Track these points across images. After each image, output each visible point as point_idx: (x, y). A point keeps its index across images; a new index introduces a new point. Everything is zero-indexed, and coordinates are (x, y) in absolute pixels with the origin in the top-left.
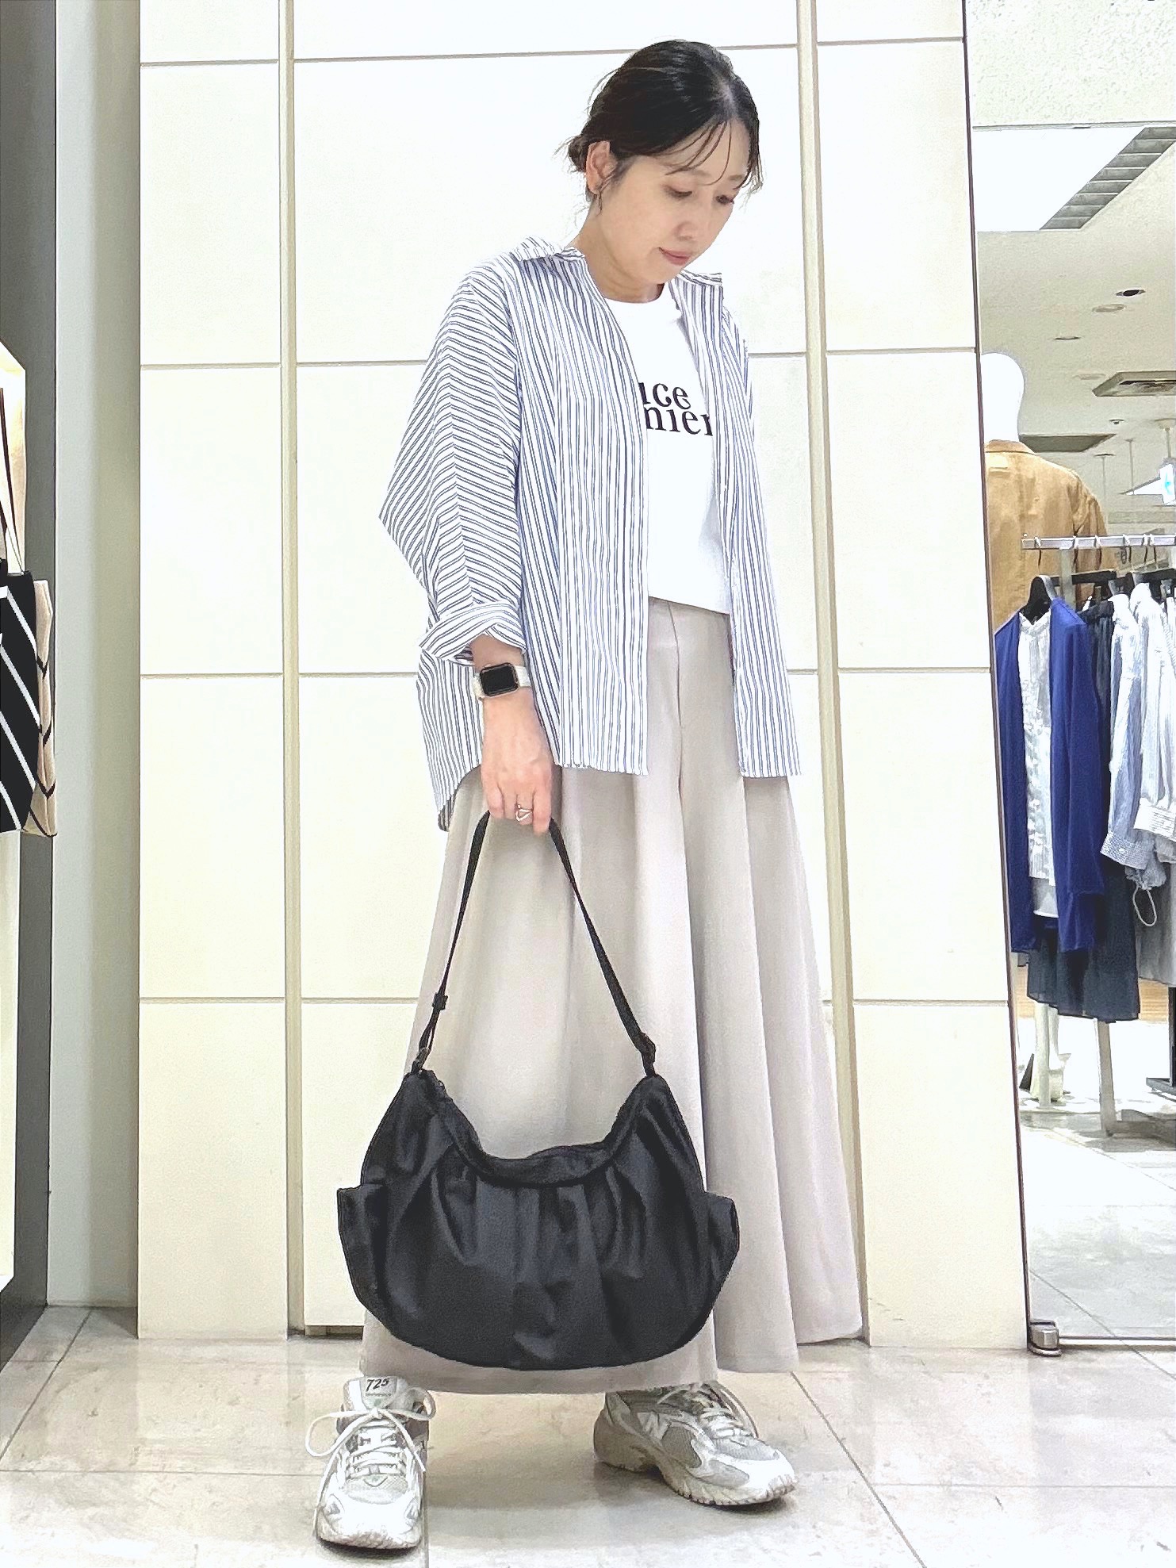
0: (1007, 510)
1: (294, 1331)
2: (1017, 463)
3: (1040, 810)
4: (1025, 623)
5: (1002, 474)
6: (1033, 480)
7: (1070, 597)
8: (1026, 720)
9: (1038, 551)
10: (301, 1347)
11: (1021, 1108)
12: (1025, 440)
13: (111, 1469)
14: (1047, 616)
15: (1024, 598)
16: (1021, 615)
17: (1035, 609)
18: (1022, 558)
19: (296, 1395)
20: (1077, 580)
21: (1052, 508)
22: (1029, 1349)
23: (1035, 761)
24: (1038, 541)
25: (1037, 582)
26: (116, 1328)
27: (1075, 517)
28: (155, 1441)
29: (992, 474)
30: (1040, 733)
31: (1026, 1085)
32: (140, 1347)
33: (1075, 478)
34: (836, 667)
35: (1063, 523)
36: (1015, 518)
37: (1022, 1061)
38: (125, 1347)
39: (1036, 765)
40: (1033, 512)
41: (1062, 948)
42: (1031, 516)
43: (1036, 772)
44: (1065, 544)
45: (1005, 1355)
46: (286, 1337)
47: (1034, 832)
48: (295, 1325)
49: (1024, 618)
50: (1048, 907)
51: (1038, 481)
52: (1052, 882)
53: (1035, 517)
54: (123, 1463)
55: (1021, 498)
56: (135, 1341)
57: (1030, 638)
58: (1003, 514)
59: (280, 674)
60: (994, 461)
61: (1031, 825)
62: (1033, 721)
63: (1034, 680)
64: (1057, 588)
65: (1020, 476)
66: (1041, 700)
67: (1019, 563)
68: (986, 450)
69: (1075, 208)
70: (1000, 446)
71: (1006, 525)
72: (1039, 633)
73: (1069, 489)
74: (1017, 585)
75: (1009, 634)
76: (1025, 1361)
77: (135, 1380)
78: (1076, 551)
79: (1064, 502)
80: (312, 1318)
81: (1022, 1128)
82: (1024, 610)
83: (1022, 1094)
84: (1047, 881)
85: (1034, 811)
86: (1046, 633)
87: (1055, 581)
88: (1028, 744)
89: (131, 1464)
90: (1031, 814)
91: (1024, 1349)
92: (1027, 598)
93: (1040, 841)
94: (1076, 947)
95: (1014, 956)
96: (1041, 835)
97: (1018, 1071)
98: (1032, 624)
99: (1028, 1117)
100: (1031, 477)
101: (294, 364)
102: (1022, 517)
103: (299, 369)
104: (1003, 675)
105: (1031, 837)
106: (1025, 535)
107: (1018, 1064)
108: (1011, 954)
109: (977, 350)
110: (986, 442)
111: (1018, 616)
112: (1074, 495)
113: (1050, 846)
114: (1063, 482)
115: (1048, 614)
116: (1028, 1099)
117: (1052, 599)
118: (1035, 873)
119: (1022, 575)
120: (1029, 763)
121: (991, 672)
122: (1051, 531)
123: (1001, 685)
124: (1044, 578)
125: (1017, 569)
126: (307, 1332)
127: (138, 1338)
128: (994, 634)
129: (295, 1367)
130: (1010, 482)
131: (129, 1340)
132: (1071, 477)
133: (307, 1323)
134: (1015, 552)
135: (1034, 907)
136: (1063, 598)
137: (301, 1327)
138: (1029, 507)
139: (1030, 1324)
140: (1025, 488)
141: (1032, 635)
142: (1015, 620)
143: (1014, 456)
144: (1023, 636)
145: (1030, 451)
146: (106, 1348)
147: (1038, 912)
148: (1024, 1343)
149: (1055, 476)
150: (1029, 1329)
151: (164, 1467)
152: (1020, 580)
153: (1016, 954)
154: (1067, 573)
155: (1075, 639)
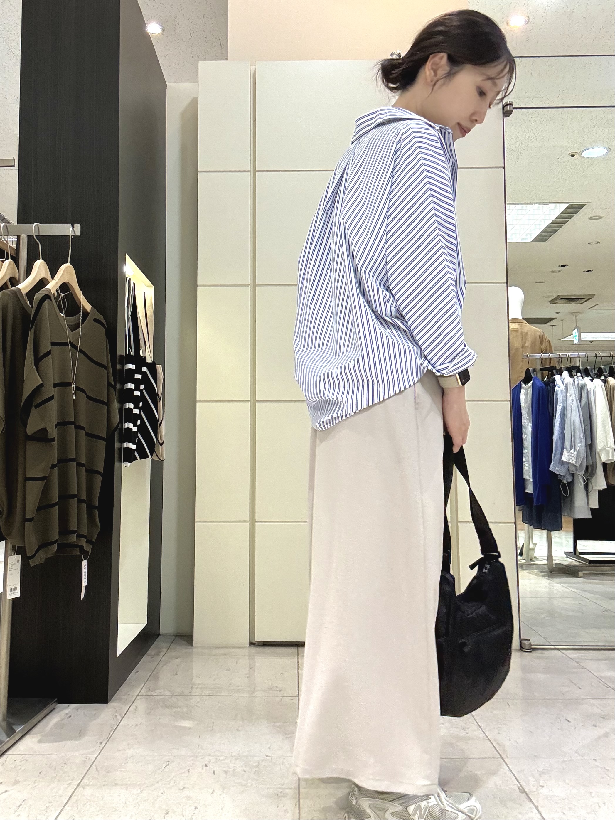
0: (517, 344)
1: (251, 644)
2: (521, 327)
3: (527, 454)
4: (523, 385)
5: (516, 331)
6: (527, 333)
7: (539, 376)
8: (523, 421)
9: (528, 359)
10: (254, 649)
12: (523, 319)
13: (182, 694)
14: (530, 384)
16: (522, 382)
17: (526, 381)
20: (542, 370)
21: (533, 343)
22: (520, 650)
23: (526, 436)
24: (528, 355)
25: (528, 370)
26: (184, 642)
27: (542, 347)
28: (199, 684)
29: (512, 331)
30: (528, 425)
31: (521, 554)
32: (195, 650)
33: (542, 333)
35: (537, 347)
36: (520, 347)
37: (520, 545)
38: (189, 650)
39: (526, 437)
40: (526, 345)
41: (535, 504)
42: (526, 346)
43: (526, 439)
44: (538, 356)
46: (248, 645)
47: (525, 462)
48: (252, 641)
49: (523, 383)
50: (530, 489)
51: (529, 333)
52: (532, 480)
53: (528, 346)
54: (187, 692)
55: (522, 340)
57: (524, 391)
58: (515, 345)
59: (248, 401)
60: (513, 326)
61: (524, 459)
62: (525, 421)
63: (526, 406)
64: (535, 373)
65: (522, 332)
66: (528, 414)
67: (521, 364)
68: (510, 322)
69: (543, 234)
70: (515, 320)
71: (517, 349)
72: (528, 389)
73: (540, 336)
74: (520, 372)
75: (517, 389)
76: (519, 654)
77: (192, 662)
78: (542, 359)
79: (538, 341)
80: (258, 639)
81: (519, 570)
82: (522, 380)
83: (519, 557)
84: (530, 479)
85: (525, 454)
86: (531, 389)
87: (534, 370)
88: (524, 430)
89: (190, 693)
90: (524, 455)
92: (524, 377)
93: (527, 465)
94: (540, 504)
95: (517, 507)
96: (528, 463)
97: (518, 549)
98: (526, 385)
99: (521, 566)
100: (526, 331)
101: (255, 285)
102: (523, 346)
103: (257, 287)
104: (514, 406)
105: (524, 463)
106: (524, 353)
107: (518, 546)
108: (516, 506)
109: (507, 283)
110: (510, 318)
111: (520, 382)
112: (542, 338)
113: (531, 466)
114: (538, 334)
115: (531, 382)
117: (533, 376)
118: (526, 476)
119: (522, 368)
120: (524, 436)
121: (510, 402)
122: (533, 352)
123: (514, 409)
124: (530, 368)
125: (520, 366)
126: (256, 644)
127: (193, 646)
128: (512, 389)
129: (251, 657)
130: (519, 334)
131: (190, 647)
132: (540, 332)
133: (256, 641)
134: (520, 358)
135: (525, 489)
136: (537, 376)
137: (254, 642)
138: (525, 343)
139: (521, 640)
140: (524, 336)
141: (525, 390)
142: (519, 385)
143: (519, 324)
144: (522, 390)
145: (526, 323)
146: (181, 650)
147: (526, 491)
148: (519, 647)
149: (535, 331)
150: (520, 643)
151: (202, 694)
152: (521, 370)
153: (518, 506)
154: (539, 367)
155: (541, 391)
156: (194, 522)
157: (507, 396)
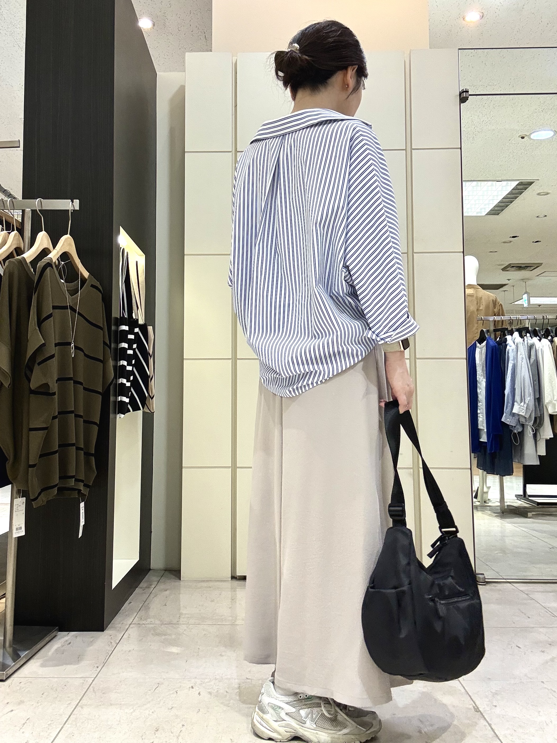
0: (473, 308)
1: (233, 578)
2: (476, 292)
3: (482, 406)
4: (478, 345)
5: (471, 296)
6: (481, 298)
7: (493, 336)
8: (478, 377)
9: (482, 321)
10: (235, 583)
11: (474, 504)
12: (478, 285)
13: (171, 623)
14: (484, 343)
15: (478, 336)
16: (477, 342)
17: (481, 341)
18: (477, 323)
19: (233, 599)
20: (495, 331)
21: (487, 307)
23: (480, 390)
24: (483, 318)
25: (482, 331)
26: (174, 577)
27: (495, 310)
28: (186, 614)
29: (468, 295)
30: (482, 381)
31: (476, 497)
32: (182, 583)
33: (495, 297)
34: (415, 358)
35: (491, 311)
36: (475, 310)
37: (475, 489)
38: (177, 583)
39: (481, 392)
40: (481, 308)
41: (488, 451)
43: (481, 394)
44: (491, 318)
46: (230, 579)
47: (480, 413)
48: (233, 575)
50: (484, 438)
51: (483, 298)
52: (485, 430)
53: (482, 310)
54: (175, 621)
55: (477, 304)
56: (180, 581)
57: (479, 350)
58: (471, 309)
59: (231, 359)
60: (469, 291)
62: (480, 377)
63: (480, 363)
64: (489, 333)
65: (477, 296)
66: (483, 370)
67: (476, 325)
68: (466, 287)
69: (496, 208)
70: (471, 286)
71: (473, 312)
72: (482, 348)
73: (493, 300)
75: (472, 348)
77: (179, 594)
78: (495, 321)
79: (491, 305)
80: (239, 573)
81: (474, 511)
82: (477, 340)
83: (474, 500)
86: (485, 348)
87: (488, 331)
88: (478, 385)
89: (178, 622)
90: (479, 408)
92: (479, 337)
93: (481, 417)
94: (493, 451)
95: (473, 455)
96: (482, 415)
97: (473, 492)
98: (480, 345)
99: (476, 507)
100: (480, 297)
102: (478, 310)
104: (470, 363)
105: (479, 415)
106: (478, 316)
107: (473, 490)
108: (471, 454)
109: (463, 252)
110: (466, 284)
111: (475, 342)
112: (495, 303)
113: (485, 418)
114: (491, 298)
115: (485, 342)
116: (476, 501)
117: (487, 337)
118: (480, 427)
119: (477, 329)
121: (466, 359)
122: (487, 315)
123: (470, 365)
124: (484, 330)
125: (475, 327)
126: (238, 578)
128: (467, 348)
129: (233, 589)
130: (474, 298)
131: (178, 581)
132: (493, 297)
133: (237, 575)
134: (475, 321)
135: (479, 438)
136: (490, 336)
137: (235, 576)
138: (480, 307)
140: (479, 300)
141: (480, 348)
142: (474, 344)
143: (475, 290)
144: (477, 349)
145: (481, 288)
146: (171, 583)
147: (481, 440)
149: (489, 297)
151: (189, 622)
152: (476, 331)
154: (492, 328)
155: (494, 351)
156: (181, 467)
157: (464, 354)
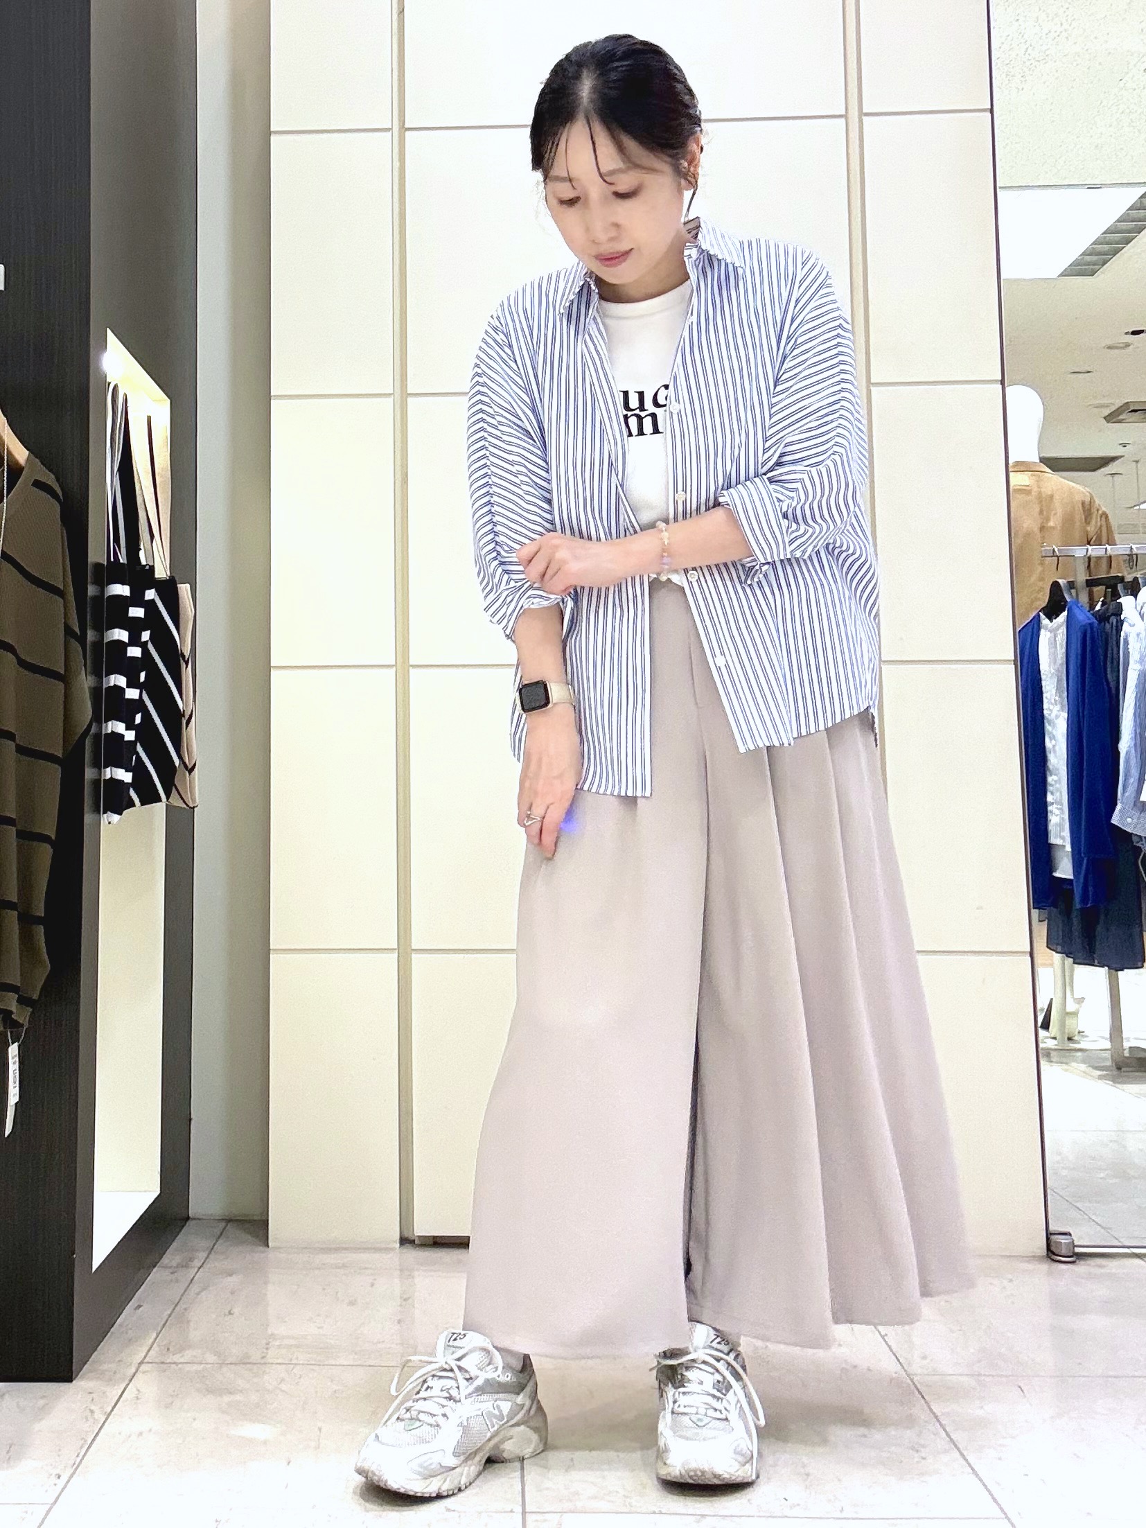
0: (1029, 522)
1: (405, 1241)
2: (1037, 481)
3: (1058, 785)
4: (1045, 621)
5: (1025, 491)
6: (1052, 496)
7: (1084, 599)
8: (1045, 706)
9: (1056, 558)
10: (412, 1255)
11: (1041, 1045)
12: (1044, 460)
13: (246, 1361)
14: (1064, 615)
15: (1044, 599)
16: (1041, 614)
17: (1053, 609)
18: (1042, 564)
19: (408, 1296)
20: (1090, 583)
21: (1068, 520)
22: (1048, 1256)
23: (1053, 742)
24: (1056, 549)
25: (1055, 585)
26: (248, 1238)
27: (1088, 528)
28: (283, 1337)
29: (1015, 490)
30: (1058, 717)
31: (1046, 1025)
32: (271, 1255)
33: (1088, 494)
35: (1078, 533)
36: (1036, 530)
37: (1042, 1004)
38: (258, 1254)
39: (1054, 746)
40: (1051, 524)
41: (1077, 905)
42: (1050, 527)
43: (1055, 751)
44: (1080, 552)
45: (1027, 1262)
46: (398, 1245)
47: (1052, 804)
48: (406, 1234)
49: (1044, 617)
50: (1064, 870)
51: (1056, 497)
52: (1069, 848)
53: (1053, 528)
54: (255, 1356)
55: (1041, 512)
56: (266, 1249)
57: (1049, 634)
58: (1025, 526)
59: (392, 666)
60: (1018, 479)
61: (1050, 798)
62: (1051, 707)
63: (1052, 671)
64: (1073, 591)
65: (1040, 493)
66: (1058, 689)
67: (1040, 569)
68: (1010, 470)
69: (1088, 258)
70: (1023, 467)
71: (1028, 535)
72: (1058, 630)
73: (1083, 504)
74: (1037, 588)
75: (1031, 631)
76: (1045, 1267)
77: (266, 1283)
78: (1089, 558)
79: (1079, 515)
80: (422, 1228)
81: (1042, 1063)
82: (1043, 610)
83: (1042, 1033)
84: (1065, 846)
85: (1052, 786)
86: (1063, 629)
87: (1071, 585)
88: (1048, 727)
89: (263, 1357)
90: (1050, 788)
91: (1043, 1256)
92: (1047, 601)
93: (1057, 812)
94: (1089, 905)
95: (1035, 913)
96: (1059, 807)
97: (1039, 1014)
98: (1052, 622)
99: (1048, 1053)
100: (1049, 493)
101: (405, 395)
102: (1042, 529)
103: (410, 400)
104: (1025, 667)
105: (1050, 808)
106: (1045, 544)
107: (1039, 1006)
108: (1033, 910)
109: (1002, 382)
110: (1011, 462)
111: (1038, 613)
112: (1088, 509)
113: (1066, 816)
114: (1078, 498)
115: (1065, 613)
116: (1047, 1038)
117: (1068, 600)
118: (1054, 840)
119: (1042, 579)
120: (1049, 744)
121: (1015, 664)
122: (1067, 541)
123: (1023, 675)
124: (1060, 581)
125: (1038, 574)
126: (416, 1242)
127: (268, 1246)
128: (1018, 630)
129: (405, 1272)
130: (1032, 498)
131: (260, 1248)
132: (1084, 493)
133: (416, 1234)
134: (1037, 557)
135: (1052, 870)
136: (1077, 599)
137: (411, 1237)
138: (1048, 520)
139: (1049, 1235)
140: (1045, 503)
141: (1051, 631)
142: (1036, 619)
143: (1032, 475)
144: (1042, 632)
145: (1048, 470)
146: (238, 1255)
147: (1057, 874)
148: (1044, 1252)
149: (1071, 493)
150: (1048, 1239)
151: (291, 1360)
152: (1041, 584)
153: (1037, 911)
154: (1082, 577)
155: (1088, 635)
156: (266, 951)
157: (1006, 648)
